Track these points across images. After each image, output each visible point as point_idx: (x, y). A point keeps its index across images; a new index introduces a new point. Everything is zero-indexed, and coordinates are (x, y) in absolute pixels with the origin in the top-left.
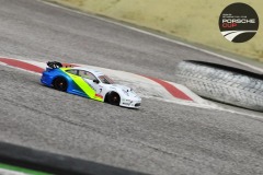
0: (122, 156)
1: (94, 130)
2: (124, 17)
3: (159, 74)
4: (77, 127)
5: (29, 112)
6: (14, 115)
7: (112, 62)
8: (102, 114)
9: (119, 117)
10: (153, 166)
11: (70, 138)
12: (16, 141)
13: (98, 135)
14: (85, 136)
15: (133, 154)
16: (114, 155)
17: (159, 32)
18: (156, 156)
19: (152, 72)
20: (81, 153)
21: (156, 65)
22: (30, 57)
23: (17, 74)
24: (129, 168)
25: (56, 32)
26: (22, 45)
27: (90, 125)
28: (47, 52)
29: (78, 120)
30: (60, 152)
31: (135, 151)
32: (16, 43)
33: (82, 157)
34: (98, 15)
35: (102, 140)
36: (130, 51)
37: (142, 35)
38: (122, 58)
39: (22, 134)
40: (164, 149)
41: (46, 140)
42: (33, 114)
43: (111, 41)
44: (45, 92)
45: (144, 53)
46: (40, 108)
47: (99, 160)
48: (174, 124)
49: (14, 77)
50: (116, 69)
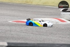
0: (51, 40)
1: (43, 35)
2: (44, 4)
3: (56, 17)
4: (38, 35)
5: (25, 33)
6: (21, 35)
7: (43, 16)
8: (44, 30)
9: (48, 30)
10: (60, 41)
11: (37, 38)
12: (23, 42)
13: (44, 36)
14: (40, 37)
15: (54, 39)
16: (49, 40)
17: (53, 6)
18: (60, 38)
19: (54, 17)
20: (41, 42)
21: (54, 15)
22: (22, 19)
23: (19, 24)
24: (54, 43)
25: (27, 11)
26: (19, 16)
27: (41, 34)
28: (26, 17)
29: (38, 33)
30: (35, 42)
31: (54, 38)
32: (17, 16)
33: (41, 43)
34: (37, 5)
35: (45, 37)
36: (47, 12)
37: (49, 8)
38: (45, 15)
39: (24, 40)
40: (62, 36)
41: (31, 40)
42: (26, 34)
43: (42, 11)
44: (28, 28)
45: (51, 12)
46: (27, 32)
47: (46, 42)
48: (63, 29)
49: (19, 25)
50: (45, 18)
